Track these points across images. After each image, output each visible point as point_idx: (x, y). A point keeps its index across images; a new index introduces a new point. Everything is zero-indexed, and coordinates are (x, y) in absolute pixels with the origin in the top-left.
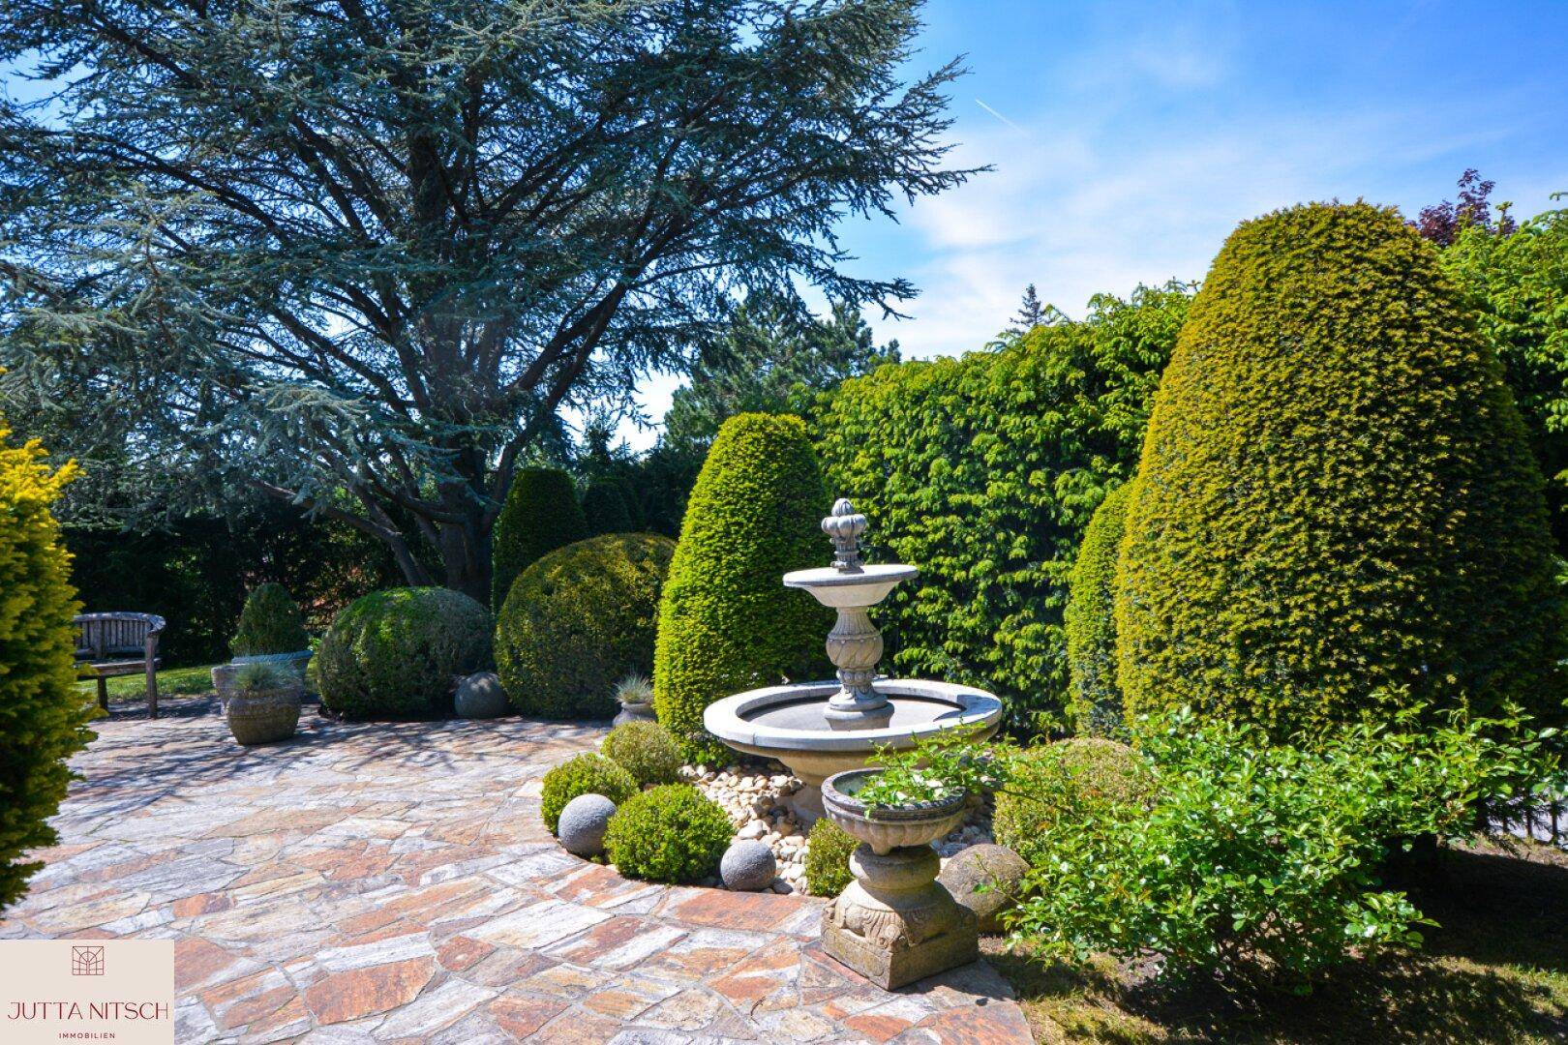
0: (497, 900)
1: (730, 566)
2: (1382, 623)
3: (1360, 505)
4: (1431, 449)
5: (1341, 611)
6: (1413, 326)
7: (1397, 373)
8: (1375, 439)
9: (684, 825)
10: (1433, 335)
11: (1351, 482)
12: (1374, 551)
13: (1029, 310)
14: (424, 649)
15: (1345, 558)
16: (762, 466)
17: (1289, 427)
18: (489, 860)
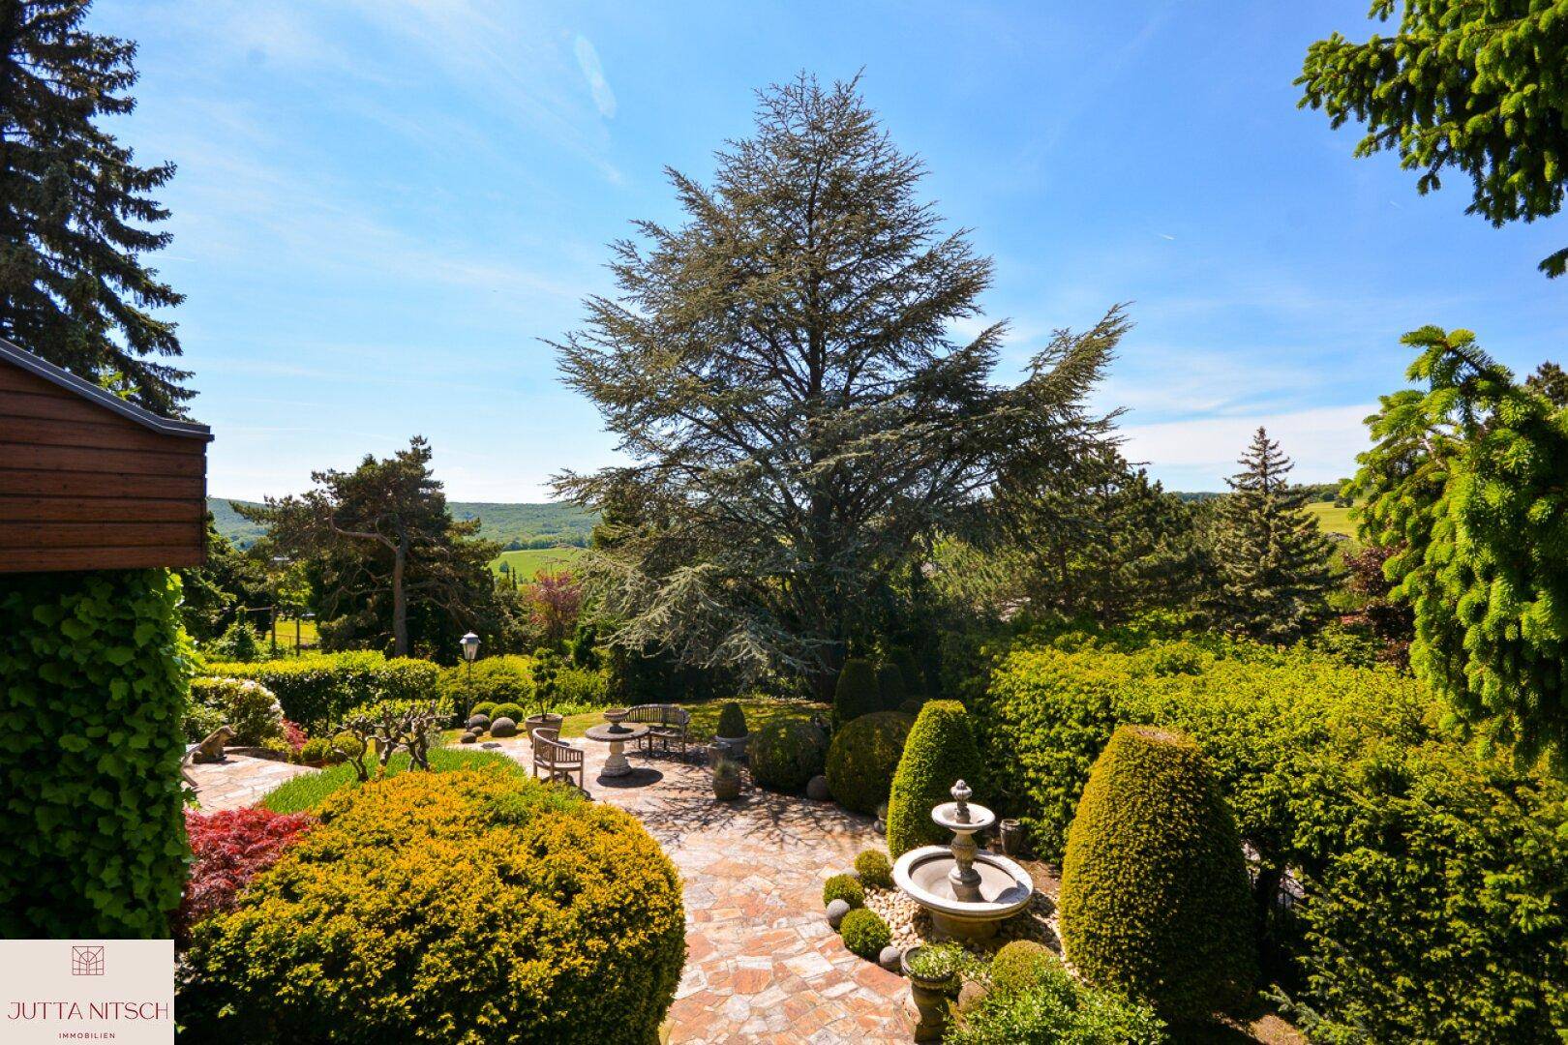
0: (799, 945)
1: (920, 782)
2: (1135, 949)
3: (1131, 895)
4: (1166, 878)
5: (1120, 937)
6: (1169, 817)
7: (1156, 839)
8: (1142, 867)
9: (868, 934)
10: (1178, 823)
11: (1129, 884)
12: (1136, 917)
13: (1259, 446)
14: (794, 760)
15: (1125, 914)
16: (937, 736)
17: (1112, 847)
18: (799, 920)
